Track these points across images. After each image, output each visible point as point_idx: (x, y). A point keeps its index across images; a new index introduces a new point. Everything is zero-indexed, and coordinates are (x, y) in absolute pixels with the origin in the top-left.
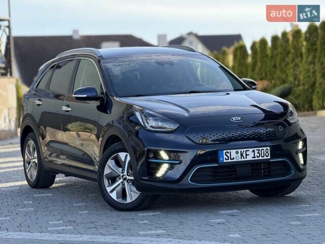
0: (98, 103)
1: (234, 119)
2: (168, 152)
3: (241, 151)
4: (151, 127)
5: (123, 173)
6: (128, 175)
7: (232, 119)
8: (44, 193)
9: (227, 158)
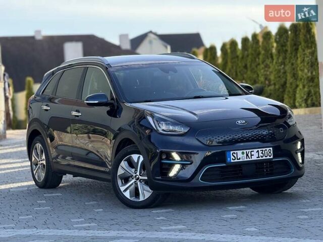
0: (108, 108)
1: (239, 122)
2: (180, 154)
3: (246, 152)
4: (163, 130)
5: (136, 173)
6: (140, 175)
7: (238, 123)
8: (52, 193)
9: (234, 158)
